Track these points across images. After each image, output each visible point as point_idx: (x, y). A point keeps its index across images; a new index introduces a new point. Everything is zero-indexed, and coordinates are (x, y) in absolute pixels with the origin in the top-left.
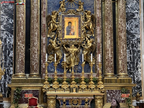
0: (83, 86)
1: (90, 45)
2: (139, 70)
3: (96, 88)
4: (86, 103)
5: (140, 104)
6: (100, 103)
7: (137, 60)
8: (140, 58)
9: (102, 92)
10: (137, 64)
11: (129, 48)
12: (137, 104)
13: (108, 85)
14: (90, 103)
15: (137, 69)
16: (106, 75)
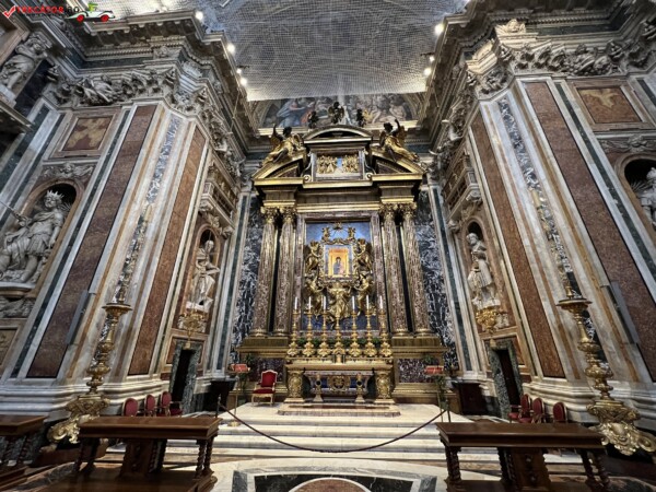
0: (356, 351)
1: (367, 285)
2: (449, 325)
3: (378, 355)
4: (359, 383)
5: (459, 384)
6: (385, 385)
7: (444, 309)
8: (447, 305)
9: (388, 363)
10: (444, 315)
11: (428, 291)
12: (453, 384)
13: (400, 349)
14: (366, 384)
15: (446, 324)
16: (394, 333)
